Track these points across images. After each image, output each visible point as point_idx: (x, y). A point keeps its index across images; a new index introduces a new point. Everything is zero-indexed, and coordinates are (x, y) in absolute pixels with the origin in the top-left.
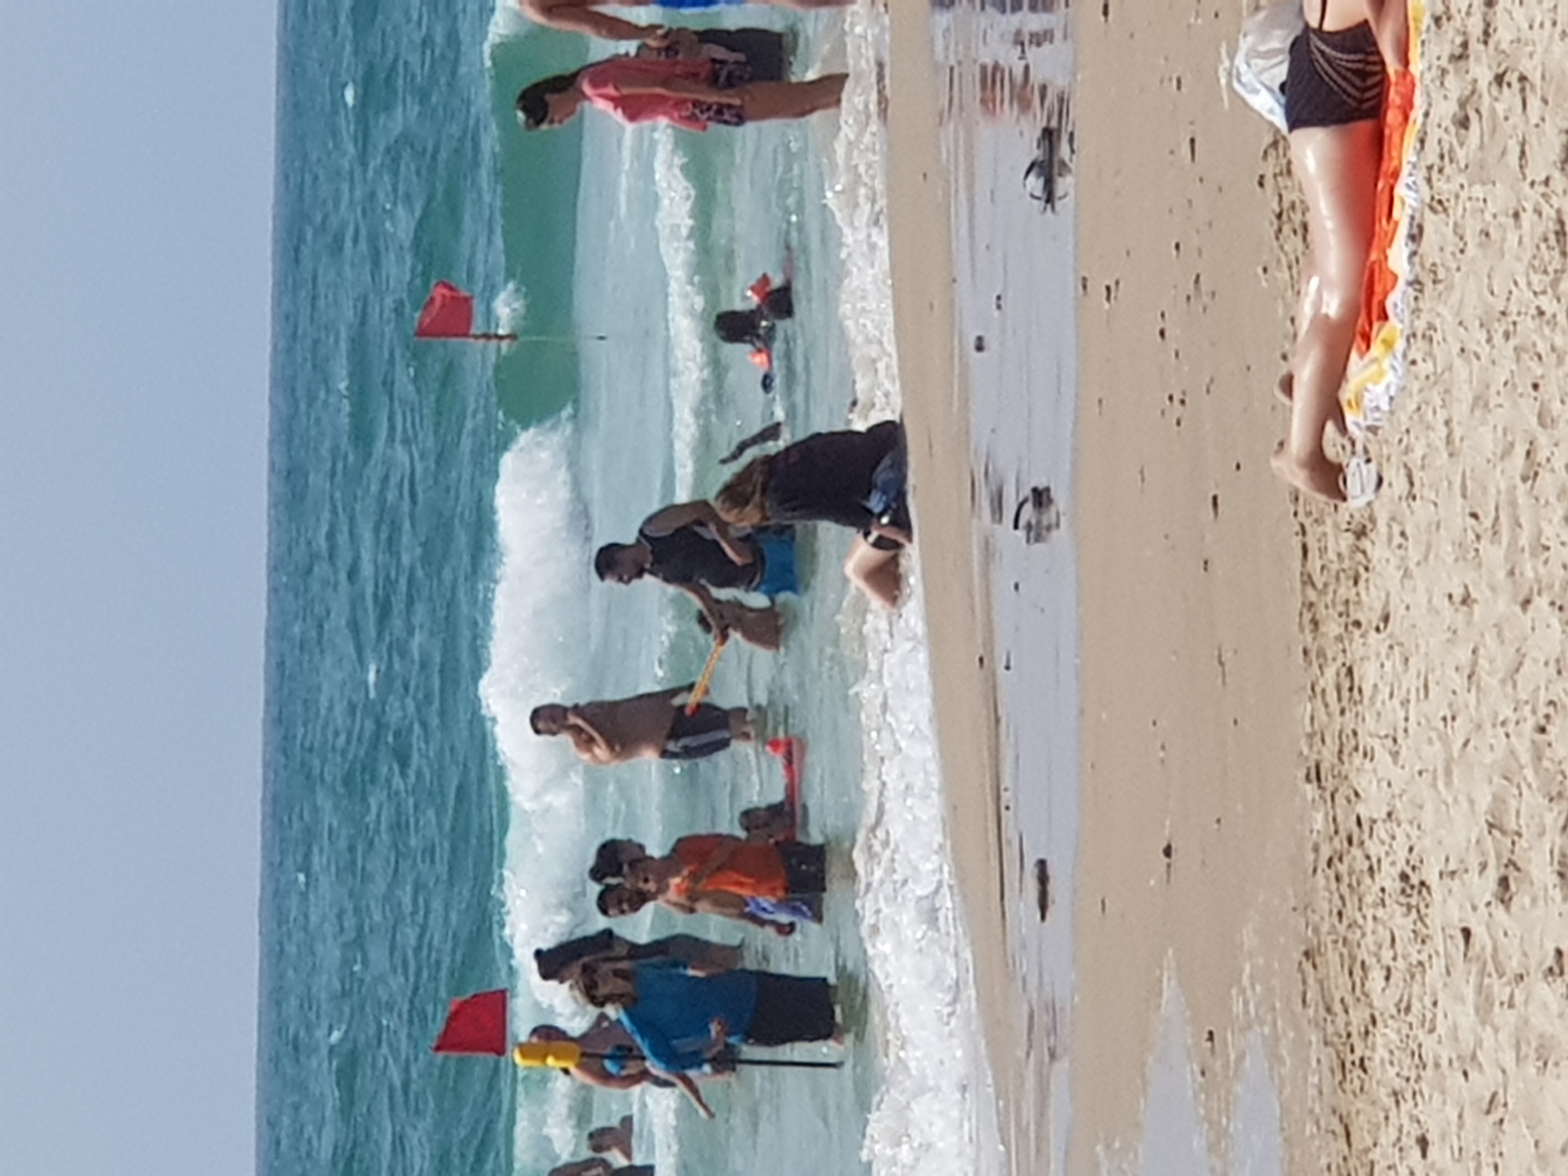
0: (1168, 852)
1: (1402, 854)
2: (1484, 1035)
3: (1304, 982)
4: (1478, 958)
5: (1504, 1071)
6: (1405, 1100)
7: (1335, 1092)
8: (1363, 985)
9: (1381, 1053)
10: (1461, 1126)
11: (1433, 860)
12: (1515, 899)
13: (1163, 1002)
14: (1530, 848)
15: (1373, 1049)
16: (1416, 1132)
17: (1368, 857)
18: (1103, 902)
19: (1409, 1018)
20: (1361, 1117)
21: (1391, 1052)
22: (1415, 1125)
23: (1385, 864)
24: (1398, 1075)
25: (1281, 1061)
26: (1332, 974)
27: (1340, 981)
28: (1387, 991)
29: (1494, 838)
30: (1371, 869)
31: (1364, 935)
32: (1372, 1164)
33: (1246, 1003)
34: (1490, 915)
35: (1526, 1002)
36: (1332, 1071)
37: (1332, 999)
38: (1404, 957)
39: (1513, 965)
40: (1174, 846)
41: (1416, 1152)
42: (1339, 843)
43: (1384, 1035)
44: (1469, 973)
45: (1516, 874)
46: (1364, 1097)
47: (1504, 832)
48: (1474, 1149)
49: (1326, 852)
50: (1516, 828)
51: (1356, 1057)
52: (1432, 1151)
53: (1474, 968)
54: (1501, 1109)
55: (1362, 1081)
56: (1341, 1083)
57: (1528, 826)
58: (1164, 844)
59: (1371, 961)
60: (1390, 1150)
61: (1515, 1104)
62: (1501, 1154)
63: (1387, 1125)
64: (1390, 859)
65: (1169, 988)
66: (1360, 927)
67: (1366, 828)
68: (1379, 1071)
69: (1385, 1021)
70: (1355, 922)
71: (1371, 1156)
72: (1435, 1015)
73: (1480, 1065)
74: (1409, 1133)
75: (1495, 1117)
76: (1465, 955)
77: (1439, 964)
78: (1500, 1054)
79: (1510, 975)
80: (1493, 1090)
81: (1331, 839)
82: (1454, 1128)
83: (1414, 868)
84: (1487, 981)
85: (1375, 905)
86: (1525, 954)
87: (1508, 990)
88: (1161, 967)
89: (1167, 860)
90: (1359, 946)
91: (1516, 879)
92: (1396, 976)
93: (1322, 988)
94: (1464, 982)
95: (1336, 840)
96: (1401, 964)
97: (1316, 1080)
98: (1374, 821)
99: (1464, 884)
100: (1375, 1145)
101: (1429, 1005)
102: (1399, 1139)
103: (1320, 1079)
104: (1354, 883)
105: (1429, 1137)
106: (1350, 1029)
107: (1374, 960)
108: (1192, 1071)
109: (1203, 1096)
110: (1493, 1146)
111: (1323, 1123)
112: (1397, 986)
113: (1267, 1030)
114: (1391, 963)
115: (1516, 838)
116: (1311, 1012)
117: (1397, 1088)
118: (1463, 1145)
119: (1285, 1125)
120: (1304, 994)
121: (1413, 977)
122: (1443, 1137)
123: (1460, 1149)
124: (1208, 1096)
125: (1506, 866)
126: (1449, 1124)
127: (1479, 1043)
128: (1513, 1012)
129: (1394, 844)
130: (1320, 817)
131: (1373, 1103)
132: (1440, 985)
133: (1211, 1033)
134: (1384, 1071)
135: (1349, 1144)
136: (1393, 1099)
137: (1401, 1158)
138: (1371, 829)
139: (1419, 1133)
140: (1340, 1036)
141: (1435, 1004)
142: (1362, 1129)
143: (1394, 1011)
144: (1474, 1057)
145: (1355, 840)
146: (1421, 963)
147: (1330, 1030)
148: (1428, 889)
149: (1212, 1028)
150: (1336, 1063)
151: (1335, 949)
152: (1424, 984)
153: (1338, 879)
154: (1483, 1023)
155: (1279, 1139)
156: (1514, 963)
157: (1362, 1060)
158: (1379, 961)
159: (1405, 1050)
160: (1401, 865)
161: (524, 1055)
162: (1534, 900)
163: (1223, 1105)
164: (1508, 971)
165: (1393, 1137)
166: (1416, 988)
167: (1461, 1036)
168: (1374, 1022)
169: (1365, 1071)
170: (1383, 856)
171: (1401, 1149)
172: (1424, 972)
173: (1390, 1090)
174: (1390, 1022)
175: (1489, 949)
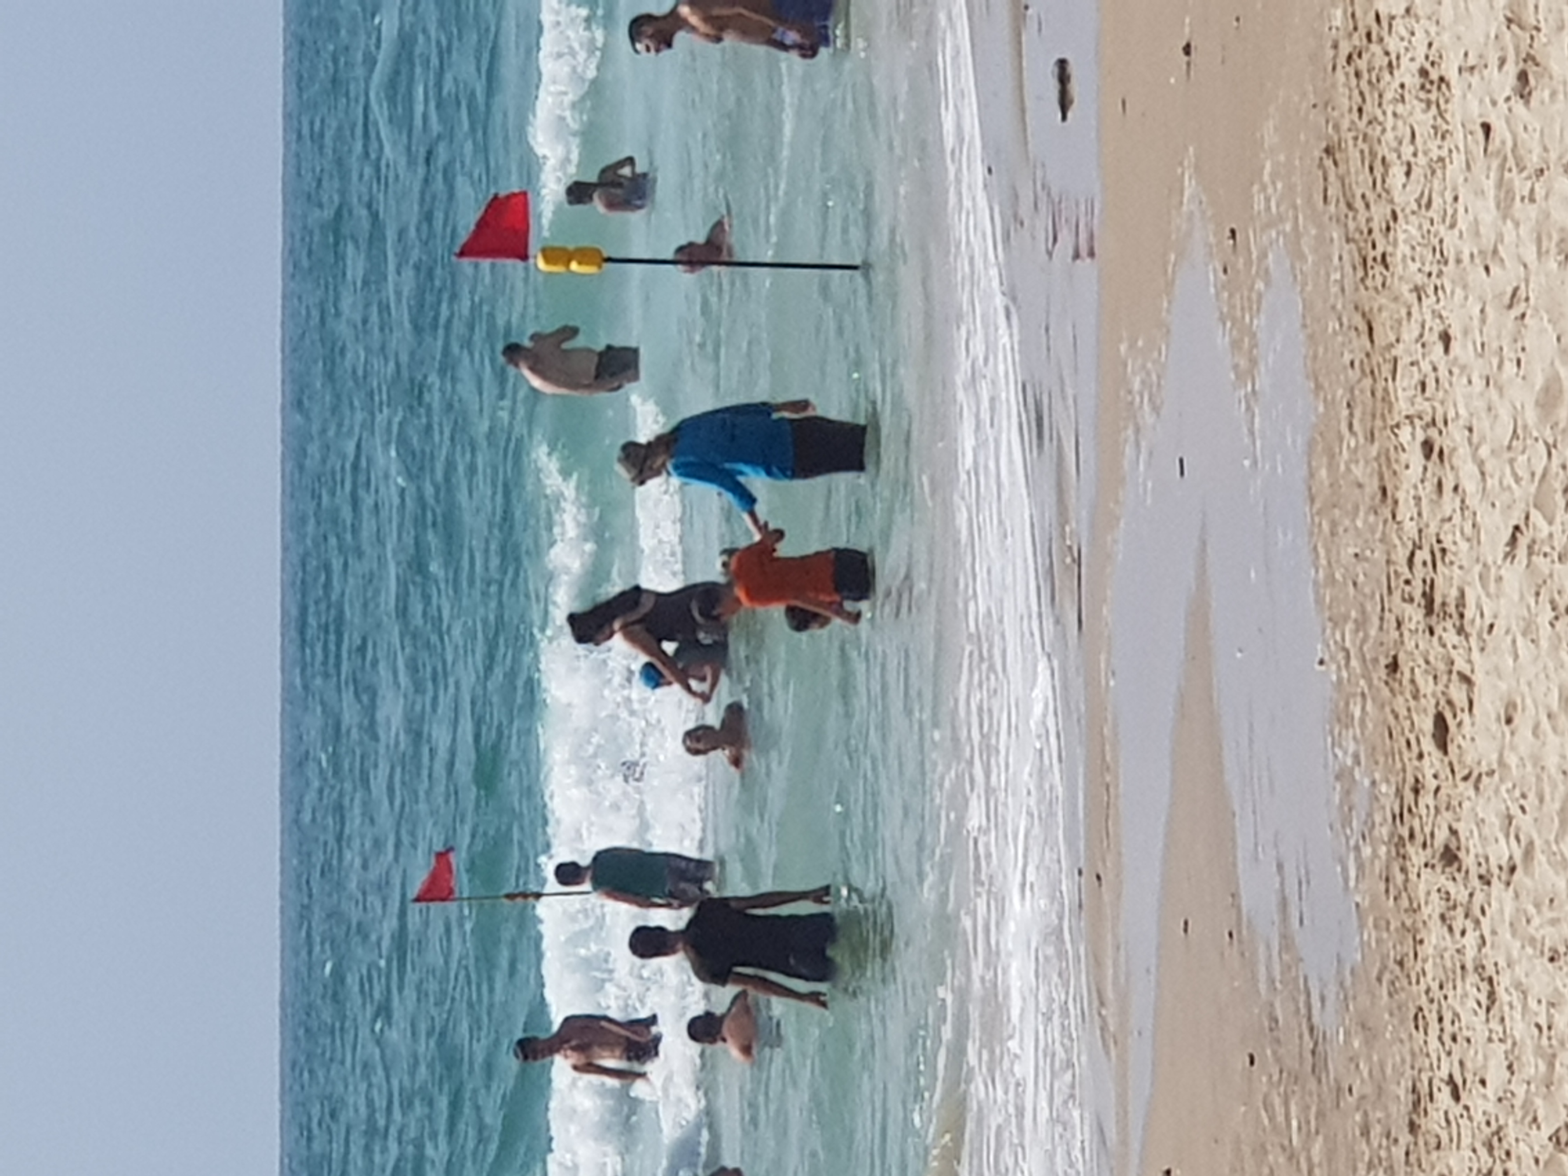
0: (1187, 50)
1: (1422, 50)
2: (1504, 230)
3: (1325, 179)
4: (1498, 152)
5: (1525, 266)
6: (1427, 296)
7: (1357, 289)
8: (1384, 181)
9: (1403, 249)
10: (1483, 321)
11: (1452, 55)
12: (1534, 94)
13: (1185, 200)
14: (1549, 42)
15: (1395, 244)
16: (1438, 327)
17: (1387, 53)
18: (1124, 103)
19: (1431, 213)
20: (1384, 314)
21: (1413, 248)
22: (1438, 321)
23: (1404, 61)
24: (1420, 270)
25: (1302, 257)
26: (1352, 170)
27: (1361, 178)
28: (1408, 188)
29: (1514, 34)
30: (1390, 64)
31: (1384, 131)
32: (1395, 360)
33: (1268, 200)
34: (1510, 110)
35: (1547, 196)
36: (1354, 268)
37: (1353, 196)
38: (1425, 153)
39: (1534, 160)
40: (1193, 45)
41: (1440, 347)
42: (1358, 40)
43: (1405, 231)
44: (1489, 168)
45: (1535, 68)
46: (1386, 292)
47: (1521, 27)
48: (1495, 345)
49: (1345, 48)
50: (1535, 23)
51: (1378, 253)
52: (1455, 345)
53: (1495, 164)
54: (1523, 305)
55: (1385, 278)
56: (1363, 280)
57: (1546, 20)
58: (1184, 43)
59: (1392, 157)
60: (1413, 347)
61: (1537, 298)
62: (1523, 349)
63: (1409, 319)
64: (1409, 55)
65: (1190, 186)
66: (1380, 124)
67: (1385, 24)
68: (1400, 268)
69: (1406, 217)
70: (1376, 119)
71: (1394, 352)
72: (1456, 211)
73: (1502, 260)
74: (1431, 329)
75: (1516, 311)
76: (1485, 150)
77: (1459, 159)
78: (1521, 250)
79: (1530, 170)
80: (1515, 284)
81: (1350, 36)
82: (1476, 322)
83: (1433, 64)
84: (1507, 175)
85: (1395, 101)
86: (1546, 149)
87: (1529, 184)
88: (1181, 164)
89: (1185, 58)
90: (1379, 141)
91: (1535, 73)
92: (1416, 172)
93: (1343, 185)
94: (1483, 178)
95: (1356, 35)
96: (1422, 160)
97: (1338, 276)
98: (1393, 18)
99: (1482, 78)
100: (1398, 341)
101: (1449, 198)
102: (1421, 335)
103: (1342, 276)
104: (1374, 80)
105: (1451, 332)
106: (1371, 225)
107: (1395, 155)
108: (1215, 270)
109: (1226, 295)
110: (1515, 341)
111: (1345, 320)
112: (1418, 182)
113: (1288, 227)
114: (1412, 160)
115: (1534, 33)
116: (1332, 208)
117: (1420, 283)
118: (1485, 339)
119: (1308, 322)
120: (1326, 190)
121: (1433, 172)
122: (1466, 332)
123: (1483, 345)
124: (1231, 296)
125: (1525, 61)
126: (1471, 318)
127: (1500, 238)
128: (1535, 206)
129: (1413, 39)
130: (1339, 13)
131: (1396, 299)
132: (1461, 180)
133: (1233, 232)
134: (1405, 267)
135: (1372, 341)
136: (1415, 295)
137: (1424, 355)
138: (1390, 26)
139: (1441, 328)
140: (1361, 233)
141: (1456, 199)
142: (1384, 325)
143: (1415, 207)
144: (1495, 252)
145: (1374, 37)
146: (1441, 159)
147: (1351, 225)
148: (1448, 86)
149: (1234, 226)
150: (1358, 260)
151: (1355, 145)
152: (1444, 179)
153: (1358, 75)
154: (1504, 218)
155: (1302, 337)
156: (1535, 159)
157: (1384, 256)
158: (1399, 157)
159: (1425, 246)
160: (1420, 60)
161: (547, 260)
162: (1553, 94)
163: (1246, 304)
164: (1529, 165)
165: (1416, 333)
166: (1436, 183)
167: (1482, 230)
168: (1395, 217)
169: (1387, 267)
170: (1402, 51)
171: (1423, 345)
172: (1444, 167)
173: (1412, 286)
174: (1413, 218)
175: (1509, 144)
